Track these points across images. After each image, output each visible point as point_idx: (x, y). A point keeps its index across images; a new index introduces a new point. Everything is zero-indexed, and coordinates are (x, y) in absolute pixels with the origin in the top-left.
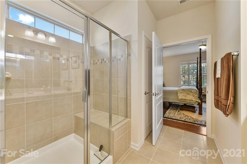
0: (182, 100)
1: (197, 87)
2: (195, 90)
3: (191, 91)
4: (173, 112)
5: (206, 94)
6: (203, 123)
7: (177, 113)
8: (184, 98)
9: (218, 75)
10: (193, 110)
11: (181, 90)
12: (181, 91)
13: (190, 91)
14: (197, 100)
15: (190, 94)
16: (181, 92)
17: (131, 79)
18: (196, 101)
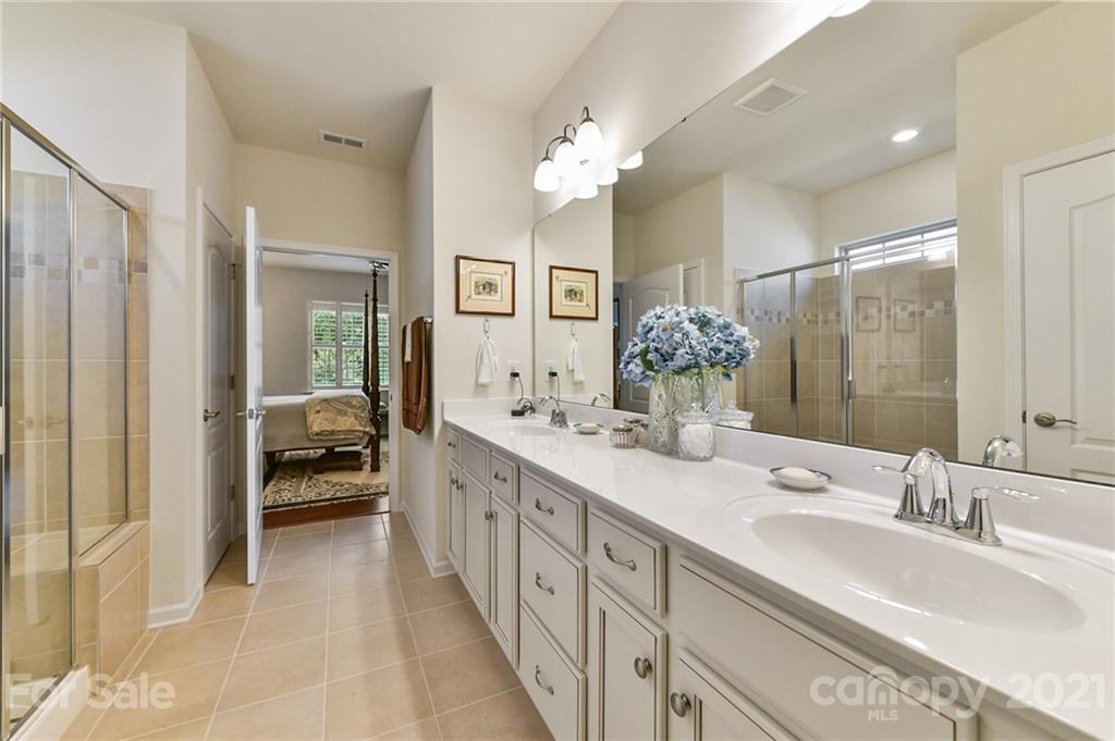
0: (320, 437)
1: (365, 389)
2: (361, 397)
3: (349, 404)
4: (290, 486)
5: (387, 412)
6: (383, 489)
7: (304, 486)
8: (328, 427)
9: (408, 358)
10: (355, 463)
11: (317, 402)
12: (319, 404)
13: (346, 401)
14: (367, 429)
15: (346, 414)
16: (318, 408)
17: (148, 363)
18: (364, 432)
